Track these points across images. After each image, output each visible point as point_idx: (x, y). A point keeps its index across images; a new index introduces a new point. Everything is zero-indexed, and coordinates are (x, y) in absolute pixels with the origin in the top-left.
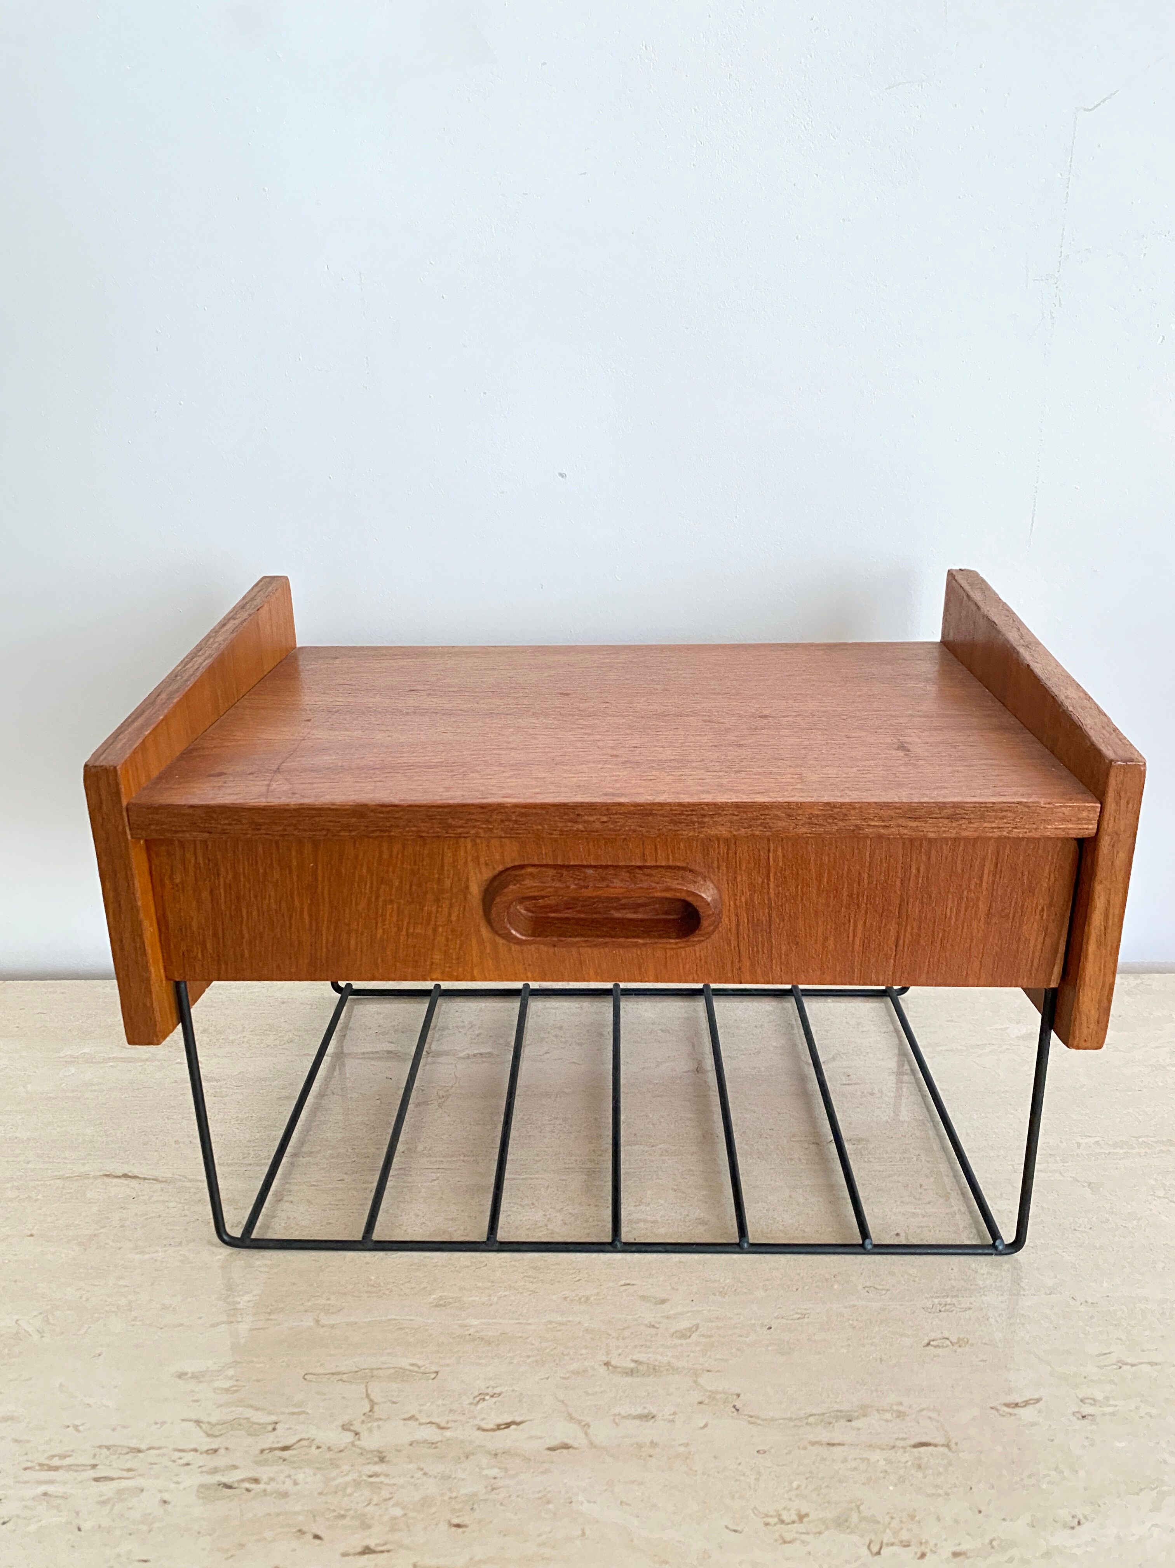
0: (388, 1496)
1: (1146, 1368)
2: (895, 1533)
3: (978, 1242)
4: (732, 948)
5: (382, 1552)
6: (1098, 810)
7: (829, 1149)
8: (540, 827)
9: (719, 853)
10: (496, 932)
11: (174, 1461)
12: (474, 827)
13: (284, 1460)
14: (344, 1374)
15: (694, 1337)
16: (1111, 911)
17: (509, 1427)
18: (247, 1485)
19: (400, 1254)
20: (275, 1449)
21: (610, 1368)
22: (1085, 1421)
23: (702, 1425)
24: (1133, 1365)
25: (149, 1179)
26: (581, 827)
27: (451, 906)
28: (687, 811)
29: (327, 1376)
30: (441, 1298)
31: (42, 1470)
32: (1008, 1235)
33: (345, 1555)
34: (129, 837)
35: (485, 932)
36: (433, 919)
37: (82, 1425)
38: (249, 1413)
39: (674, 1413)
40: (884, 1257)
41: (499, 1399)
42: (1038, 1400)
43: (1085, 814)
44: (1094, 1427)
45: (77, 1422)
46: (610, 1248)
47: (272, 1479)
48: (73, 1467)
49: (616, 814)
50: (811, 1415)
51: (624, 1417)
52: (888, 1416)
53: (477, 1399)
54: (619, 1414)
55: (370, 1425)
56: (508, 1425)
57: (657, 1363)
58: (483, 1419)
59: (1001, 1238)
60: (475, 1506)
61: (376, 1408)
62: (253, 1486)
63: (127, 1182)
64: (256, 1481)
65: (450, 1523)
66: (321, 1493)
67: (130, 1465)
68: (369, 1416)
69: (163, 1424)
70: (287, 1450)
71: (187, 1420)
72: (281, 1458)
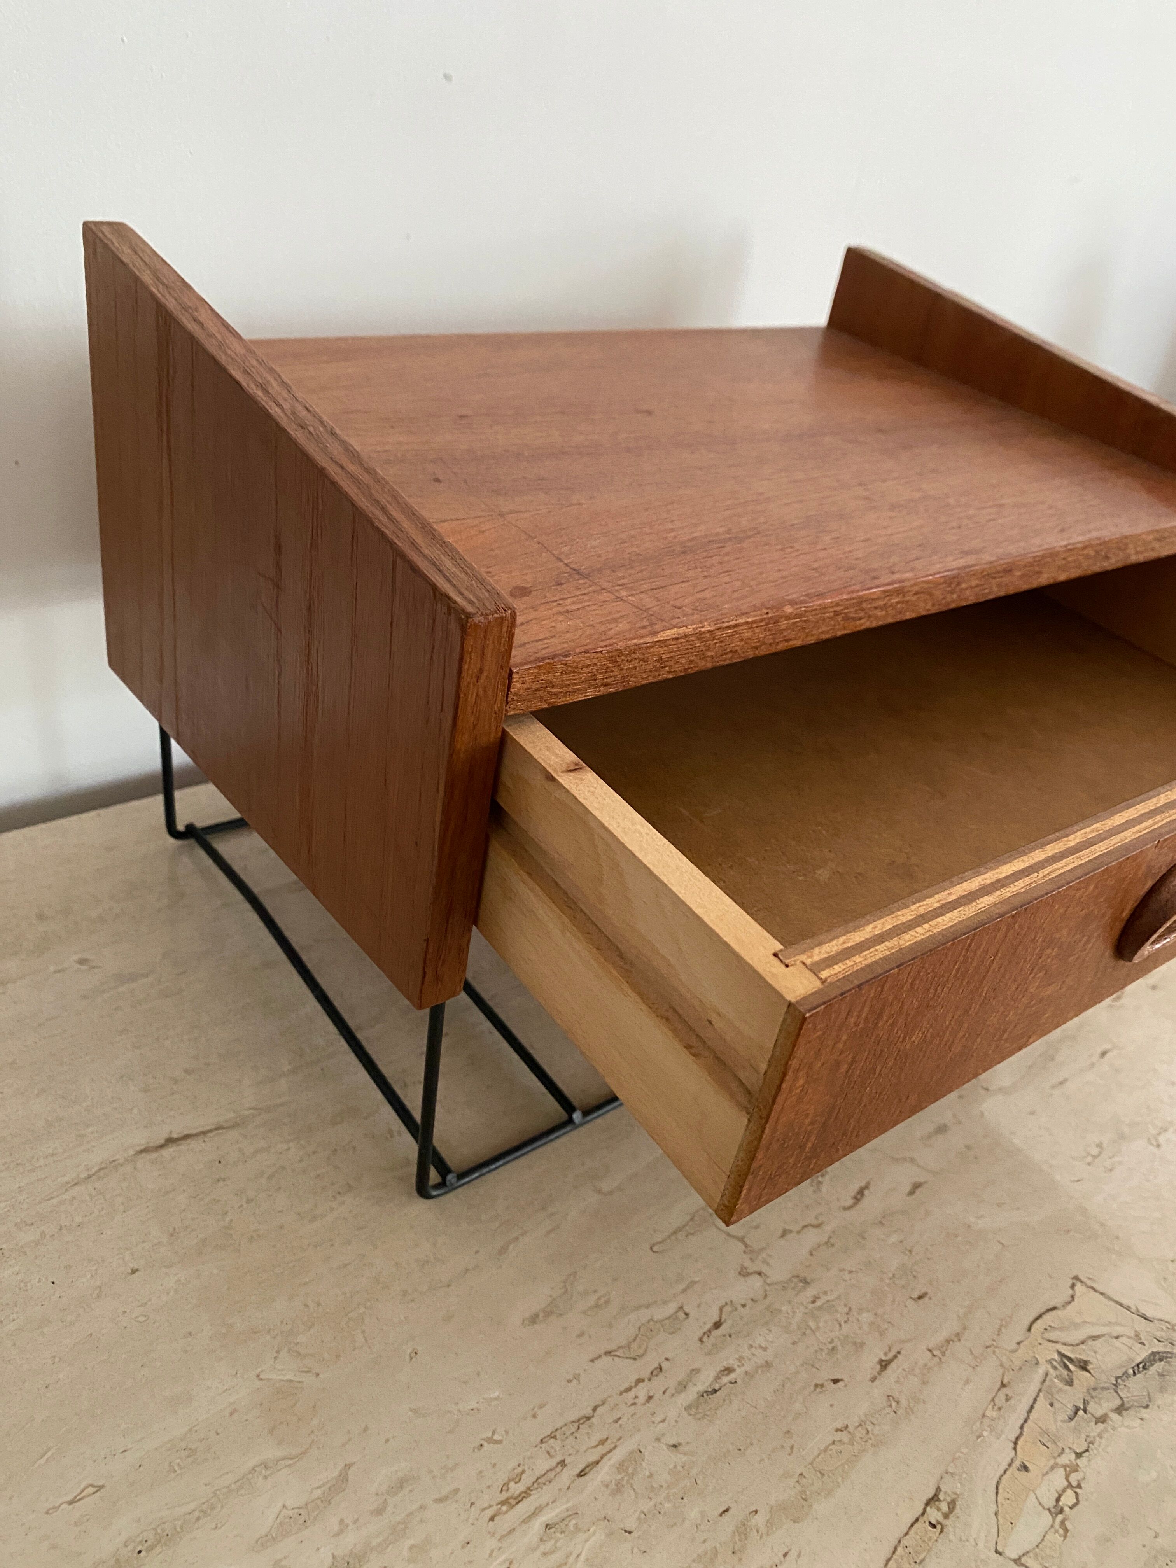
0: (846, 1310)
2: (1153, 1125)
5: (895, 1357)
11: (633, 1404)
13: (730, 1336)
14: (684, 1226)
17: (863, 1195)
18: (725, 1379)
20: (710, 1331)
23: (978, 1114)
25: (209, 1131)
29: (672, 1237)
31: (512, 1507)
33: (873, 1380)
38: (644, 1315)
39: (954, 1115)
41: (829, 1174)
45: (485, 1435)
47: (740, 1360)
48: (542, 1480)
51: (928, 1137)
53: (814, 1184)
54: (921, 1137)
55: (760, 1257)
56: (861, 1192)
58: (838, 1199)
60: (914, 1273)
61: (747, 1241)
62: (732, 1376)
63: (183, 1146)
64: (729, 1370)
65: (914, 1299)
66: (794, 1343)
67: (596, 1437)
68: (752, 1251)
69: (577, 1377)
70: (721, 1325)
71: (597, 1359)
72: (724, 1336)
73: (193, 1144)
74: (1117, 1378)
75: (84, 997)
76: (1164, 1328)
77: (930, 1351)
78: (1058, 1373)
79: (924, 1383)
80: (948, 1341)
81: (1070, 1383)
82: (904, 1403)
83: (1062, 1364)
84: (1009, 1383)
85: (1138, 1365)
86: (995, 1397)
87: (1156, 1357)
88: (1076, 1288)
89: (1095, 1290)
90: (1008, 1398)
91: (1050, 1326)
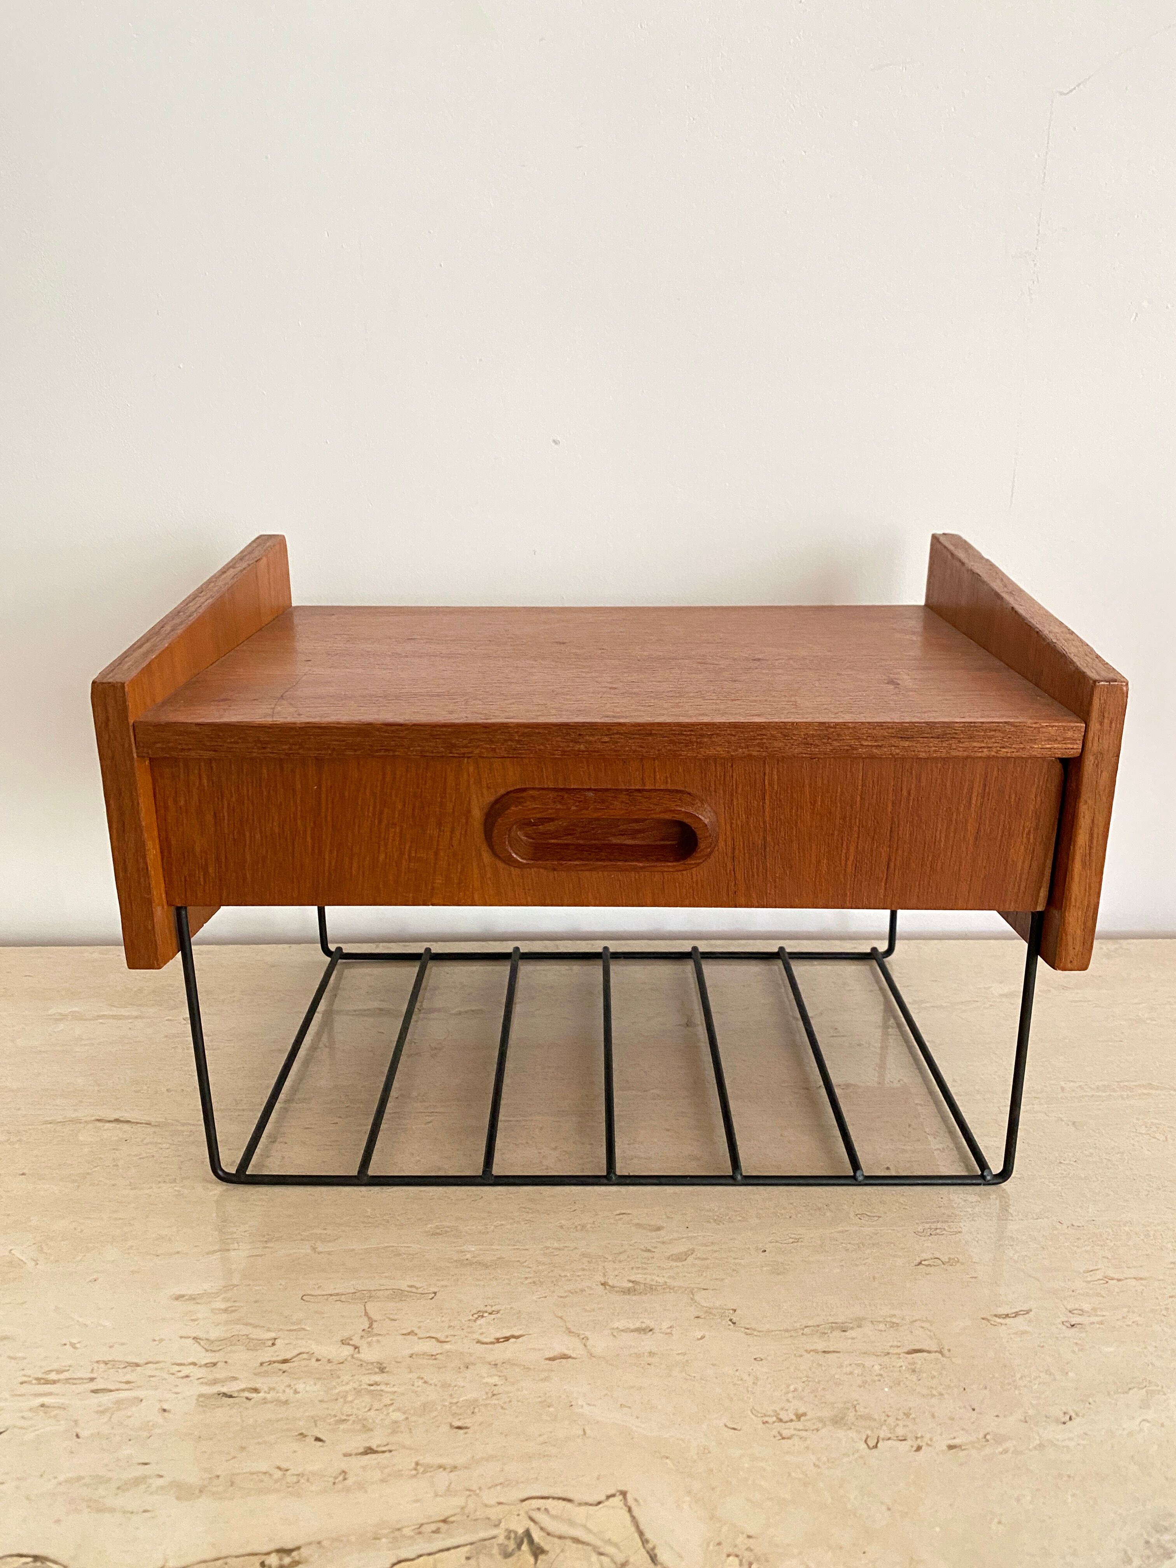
0: (389, 1402)
1: (1133, 1282)
2: (892, 1429)
3: (966, 1174)
4: (728, 872)
5: (384, 1452)
6: (1083, 730)
7: (819, 1093)
8: (542, 747)
9: (716, 776)
10: (495, 854)
11: (173, 1374)
12: (478, 747)
13: (284, 1372)
14: (342, 1294)
15: (690, 1259)
16: (1096, 830)
18: (247, 1394)
19: (395, 1188)
20: (274, 1362)
21: (607, 1287)
22: (1074, 1330)
23: (699, 1337)
24: (1119, 1280)
25: (141, 1123)
26: (582, 747)
27: (452, 831)
28: (685, 731)
29: (325, 1297)
30: (437, 1227)
31: (40, 1384)
32: (996, 1166)
33: (347, 1455)
34: (135, 755)
35: (487, 857)
36: (435, 843)
37: (79, 1342)
38: (246, 1330)
39: (672, 1327)
40: (875, 1188)
41: (499, 1315)
42: (1028, 1312)
43: (1070, 734)
44: (1083, 1335)
45: (74, 1341)
46: (606, 1181)
47: (271, 1389)
48: (71, 1381)
49: (617, 733)
50: (806, 1327)
51: (622, 1331)
52: (882, 1326)
53: (476, 1316)
54: (617, 1328)
55: (369, 1339)
56: (507, 1339)
57: (654, 1283)
58: (482, 1334)
59: (989, 1168)
60: (476, 1410)
61: (375, 1325)
62: (253, 1395)
63: (121, 1125)
64: (256, 1390)
65: (451, 1426)
66: (322, 1401)
67: (129, 1377)
68: (369, 1332)
69: (161, 1341)
70: (286, 1363)
71: (185, 1338)
72: (280, 1370)
73: (126, 1127)
77: (417, 1464)
78: (506, 1542)
79: (383, 1481)
80: (440, 1467)
81: (508, 1555)
82: (349, 1482)
83: (518, 1541)
84: (452, 1522)
86: (427, 1524)
88: (612, 1499)
89: (630, 1512)
90: (437, 1531)
91: (546, 1509)
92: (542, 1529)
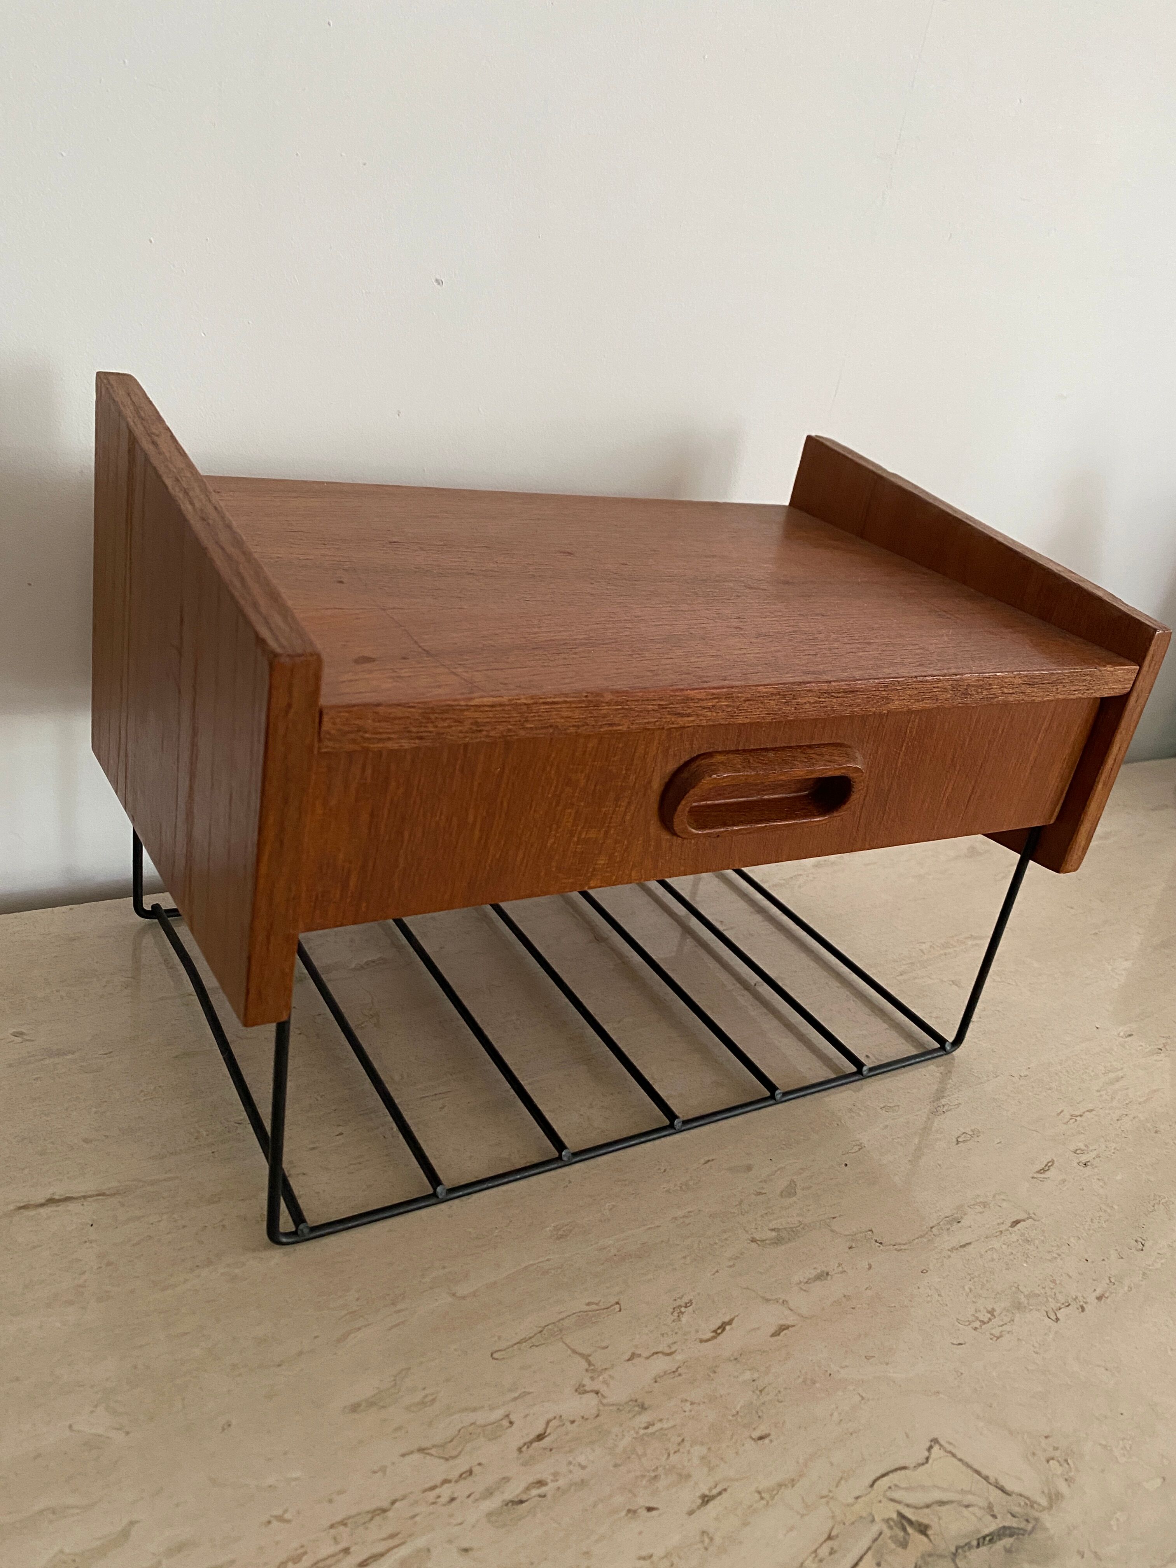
0: (680, 1439)
2: (1055, 1299)
3: (930, 1047)
5: (720, 1493)
6: (1137, 672)
10: (664, 826)
11: (434, 1503)
13: (551, 1450)
14: (530, 1338)
15: (799, 1192)
17: (724, 1329)
18: (535, 1492)
20: (531, 1442)
21: (758, 1242)
22: (1089, 1168)
23: (867, 1266)
25: (90, 1196)
27: (629, 805)
29: (516, 1347)
30: (557, 1229)
33: (691, 1513)
35: (654, 827)
36: (608, 821)
38: (470, 1417)
39: (840, 1265)
41: (694, 1306)
42: (1052, 1162)
43: (1129, 677)
44: (1097, 1170)
45: (276, 1513)
46: (673, 1130)
47: (556, 1475)
50: (931, 1228)
51: (807, 1283)
52: (979, 1209)
53: (676, 1314)
54: (801, 1281)
55: (601, 1378)
56: (723, 1327)
57: (791, 1225)
58: (697, 1331)
60: (760, 1414)
61: (592, 1360)
62: (543, 1490)
63: (61, 1208)
64: (541, 1483)
65: (753, 1439)
66: (616, 1466)
67: (388, 1530)
68: (594, 1371)
69: (383, 1469)
70: (543, 1438)
71: (408, 1454)
72: (545, 1449)
73: (72, 1206)
74: (957, 1548)
75: (10, 1066)
76: (1022, 1504)
77: (759, 1493)
78: (893, 1533)
79: (745, 1524)
80: (780, 1485)
81: (904, 1545)
82: (718, 1540)
83: (900, 1525)
84: (837, 1536)
85: (984, 1538)
86: (818, 1548)
87: (1005, 1532)
88: (933, 1451)
89: (954, 1455)
90: (832, 1552)
91: (896, 1486)
92: (908, 1506)
